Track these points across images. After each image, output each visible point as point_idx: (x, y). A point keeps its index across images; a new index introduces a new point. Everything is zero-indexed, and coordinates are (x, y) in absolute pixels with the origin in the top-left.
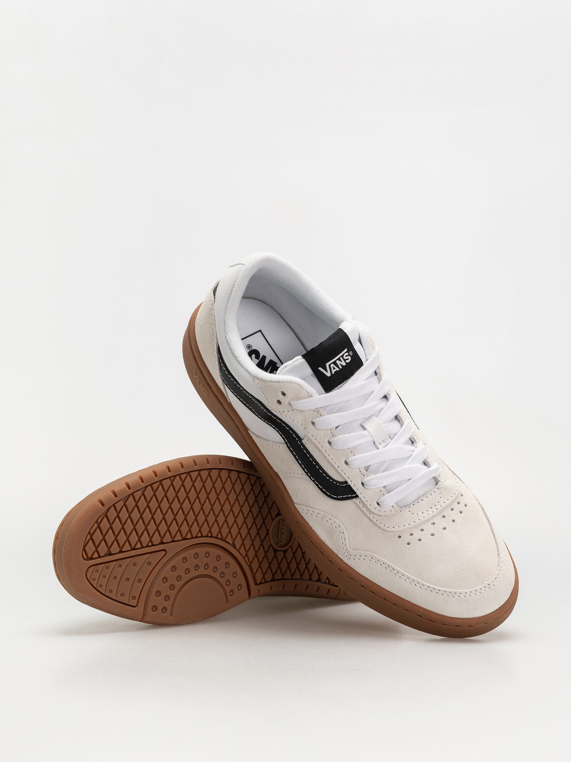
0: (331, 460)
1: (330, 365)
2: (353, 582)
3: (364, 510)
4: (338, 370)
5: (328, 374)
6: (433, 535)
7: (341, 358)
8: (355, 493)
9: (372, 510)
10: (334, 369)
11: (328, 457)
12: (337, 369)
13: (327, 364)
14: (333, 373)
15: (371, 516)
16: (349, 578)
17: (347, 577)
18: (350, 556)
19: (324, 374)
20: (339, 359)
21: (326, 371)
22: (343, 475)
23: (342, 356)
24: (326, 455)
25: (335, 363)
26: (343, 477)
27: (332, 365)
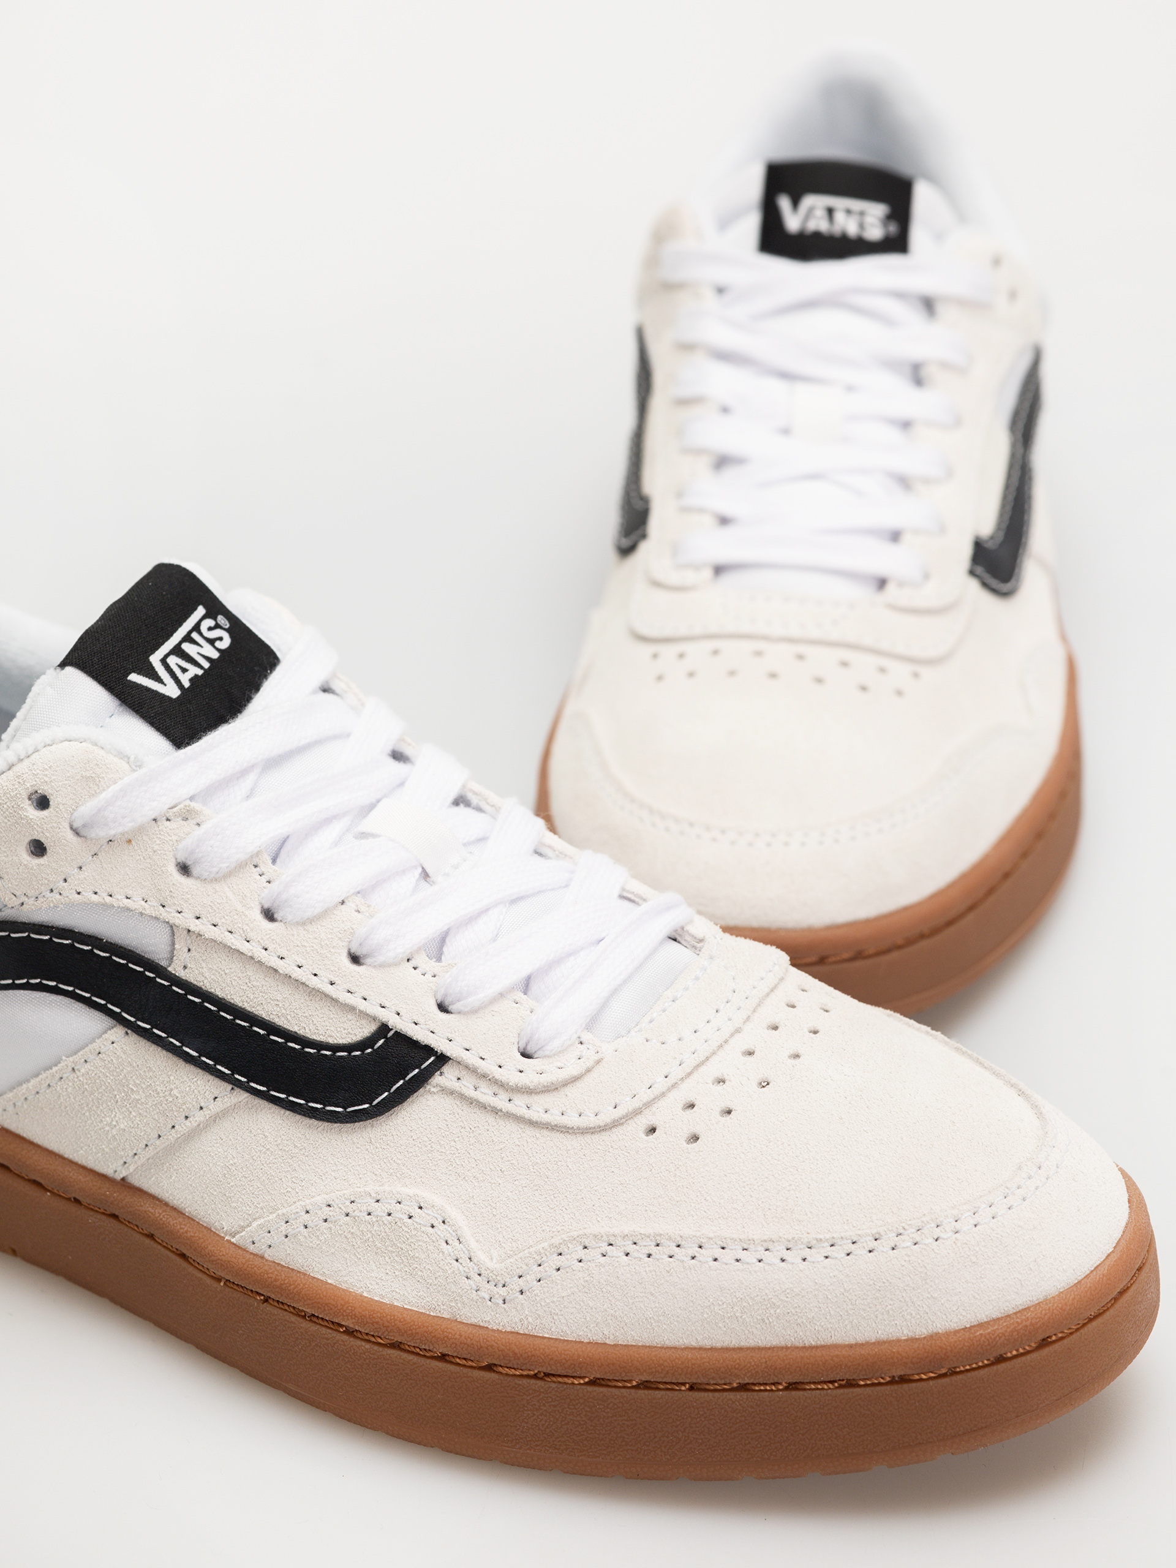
0: (297, 974)
1: (164, 661)
2: (554, 1385)
3: (485, 1094)
4: (200, 672)
5: (171, 691)
6: (764, 1084)
7: (195, 635)
8: (428, 1050)
9: (515, 1079)
10: (184, 670)
11: (282, 966)
12: (194, 671)
13: (155, 659)
14: (187, 684)
15: (518, 1105)
16: (533, 1381)
17: (525, 1381)
18: (503, 1291)
19: (156, 693)
20: (188, 638)
21: (159, 680)
22: (362, 1005)
23: (197, 628)
24: (274, 962)
25: (177, 651)
26: (363, 1015)
27: (173, 661)
